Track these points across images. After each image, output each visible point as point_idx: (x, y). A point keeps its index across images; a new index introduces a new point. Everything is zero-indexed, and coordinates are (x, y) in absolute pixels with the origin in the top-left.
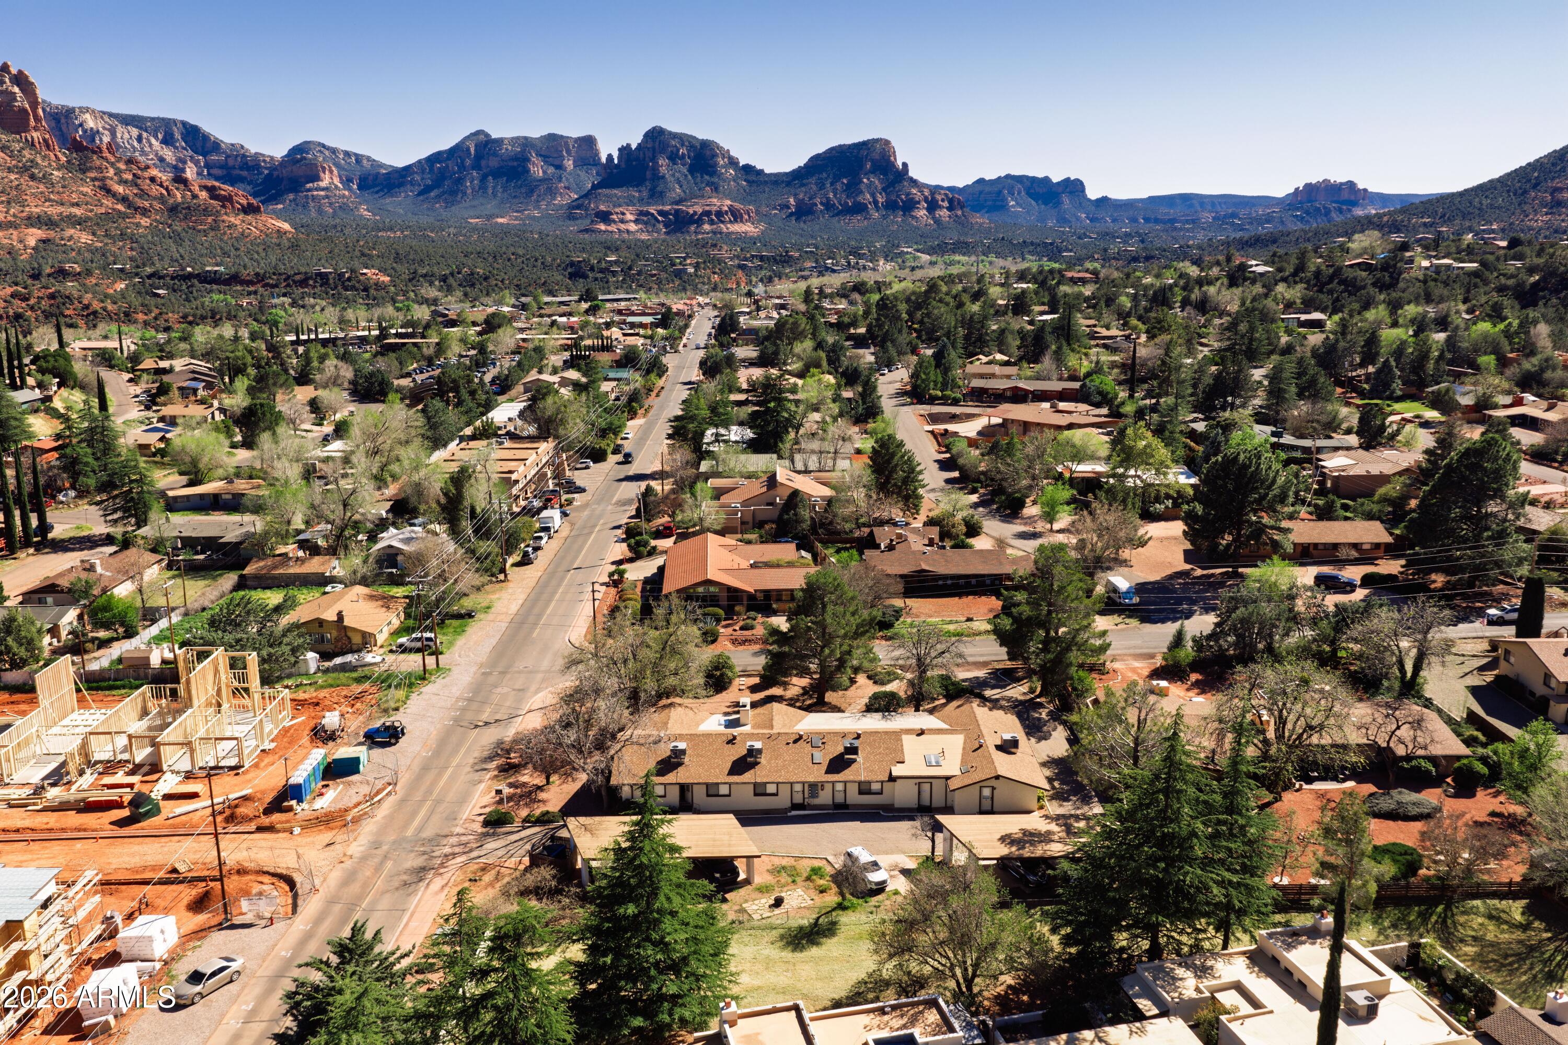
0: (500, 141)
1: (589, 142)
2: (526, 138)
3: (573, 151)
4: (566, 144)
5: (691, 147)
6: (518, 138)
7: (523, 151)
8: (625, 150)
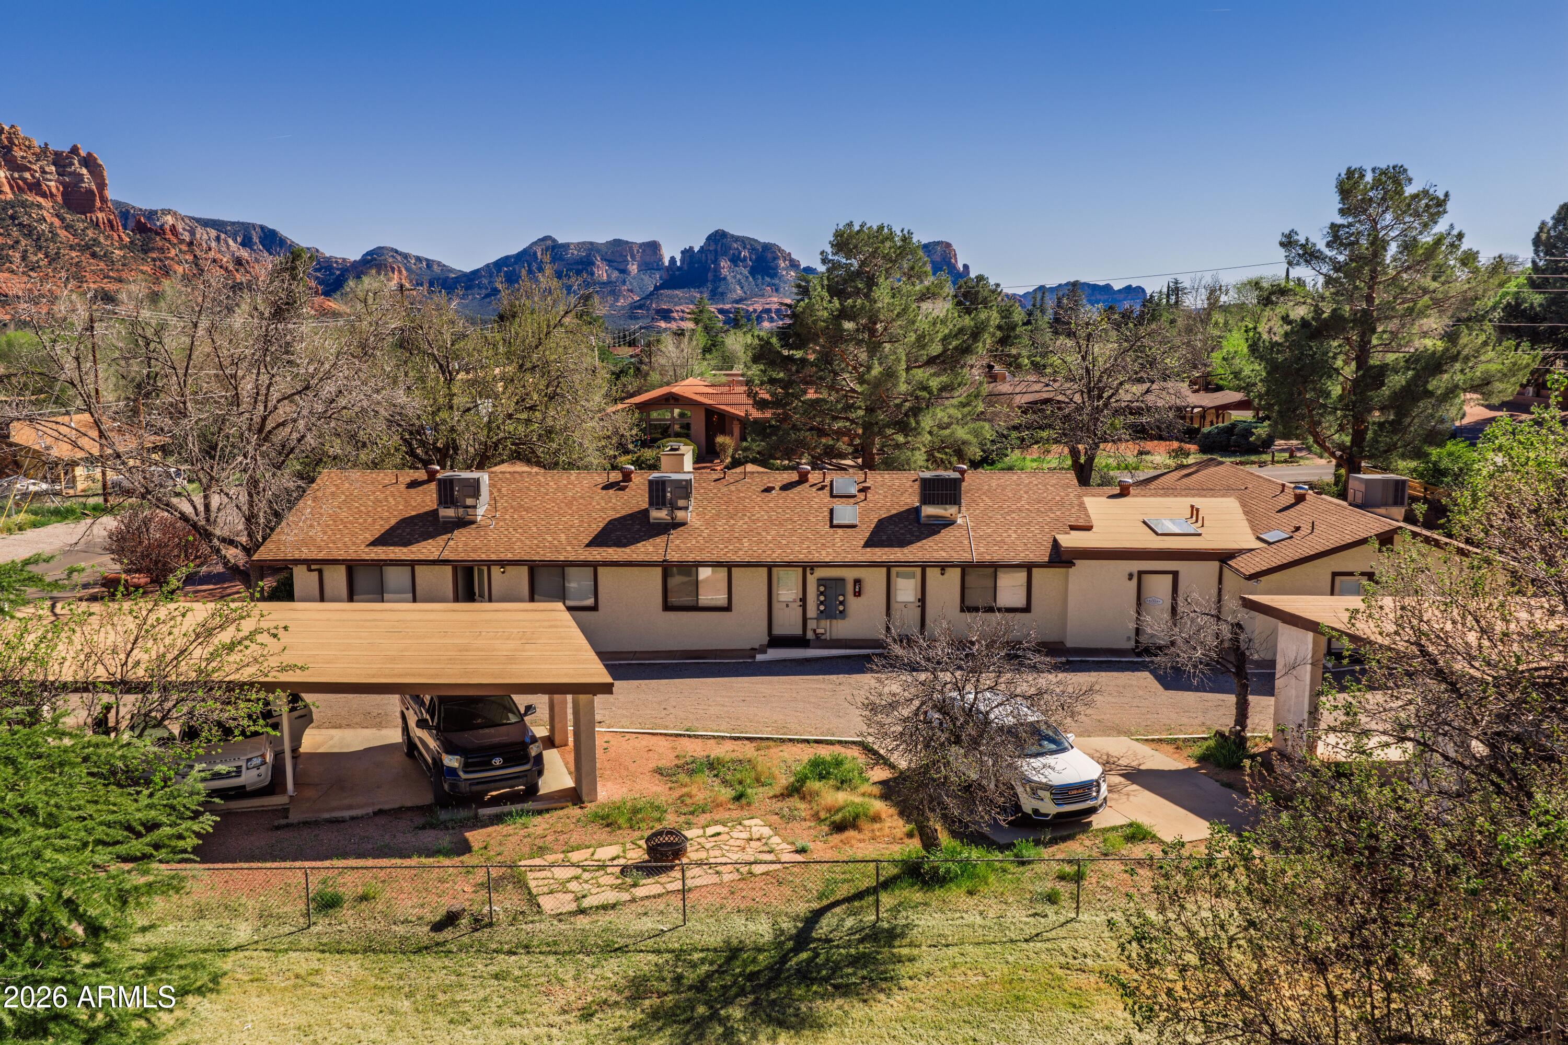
0: (566, 246)
1: (653, 247)
2: (591, 243)
3: (638, 257)
4: (631, 249)
5: (753, 250)
6: (584, 243)
7: (588, 255)
8: (687, 253)
